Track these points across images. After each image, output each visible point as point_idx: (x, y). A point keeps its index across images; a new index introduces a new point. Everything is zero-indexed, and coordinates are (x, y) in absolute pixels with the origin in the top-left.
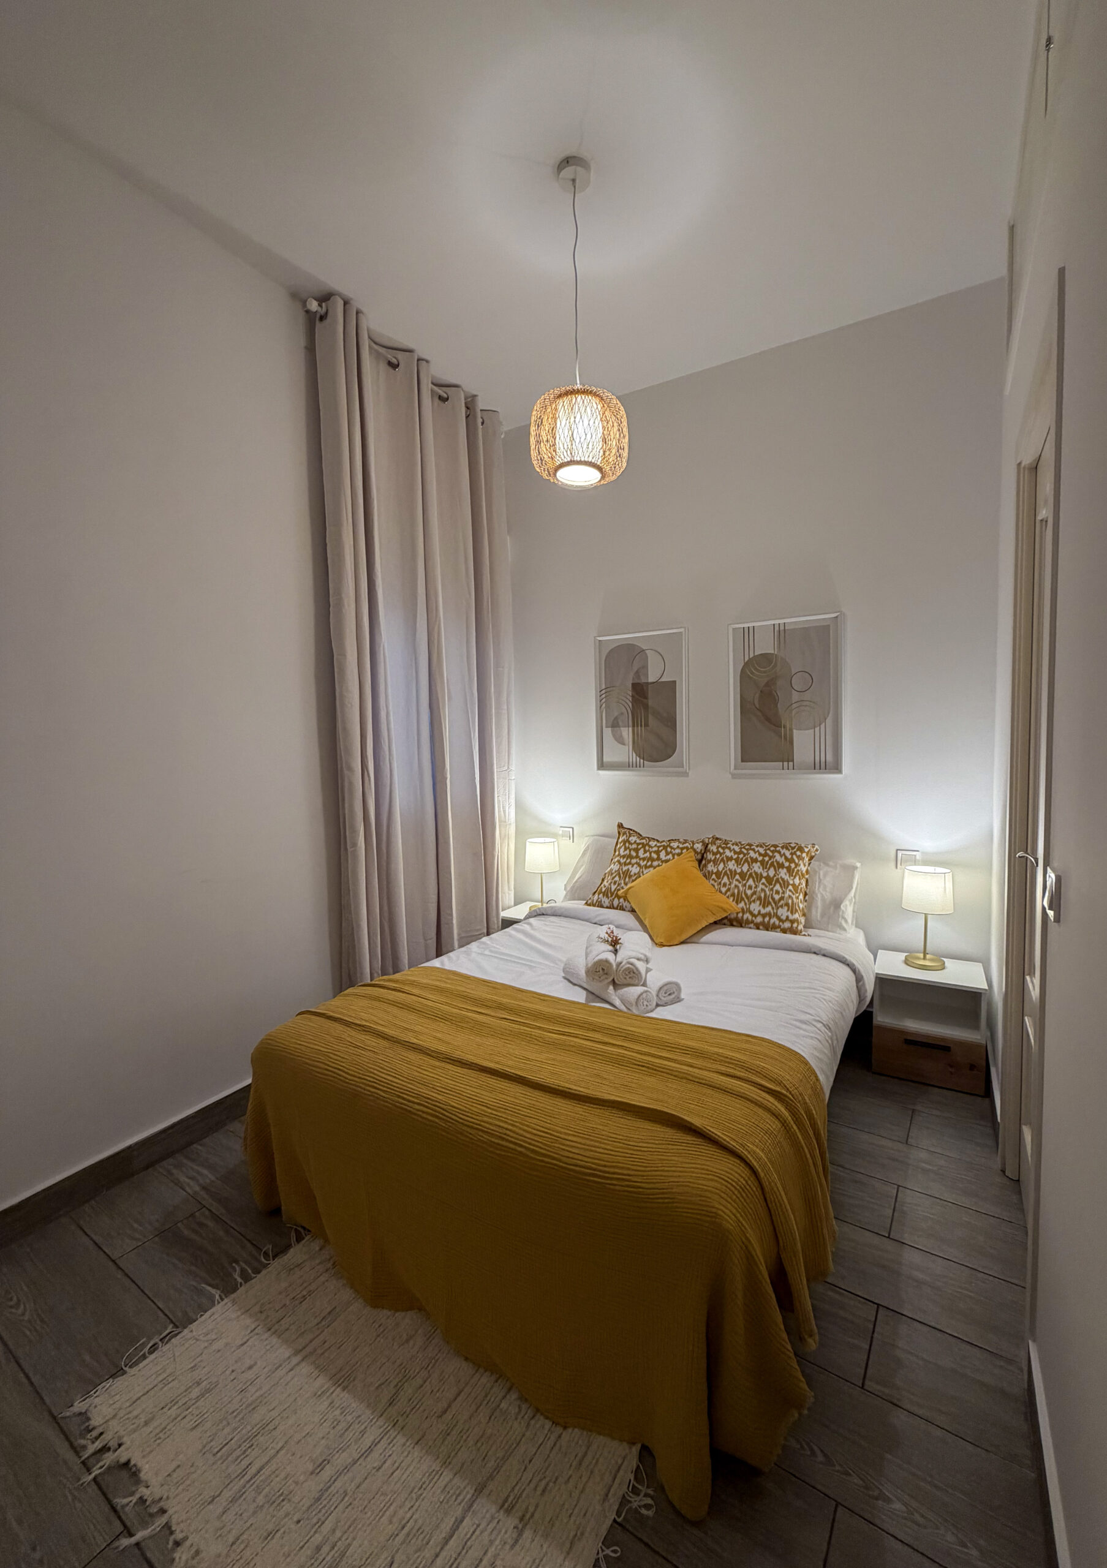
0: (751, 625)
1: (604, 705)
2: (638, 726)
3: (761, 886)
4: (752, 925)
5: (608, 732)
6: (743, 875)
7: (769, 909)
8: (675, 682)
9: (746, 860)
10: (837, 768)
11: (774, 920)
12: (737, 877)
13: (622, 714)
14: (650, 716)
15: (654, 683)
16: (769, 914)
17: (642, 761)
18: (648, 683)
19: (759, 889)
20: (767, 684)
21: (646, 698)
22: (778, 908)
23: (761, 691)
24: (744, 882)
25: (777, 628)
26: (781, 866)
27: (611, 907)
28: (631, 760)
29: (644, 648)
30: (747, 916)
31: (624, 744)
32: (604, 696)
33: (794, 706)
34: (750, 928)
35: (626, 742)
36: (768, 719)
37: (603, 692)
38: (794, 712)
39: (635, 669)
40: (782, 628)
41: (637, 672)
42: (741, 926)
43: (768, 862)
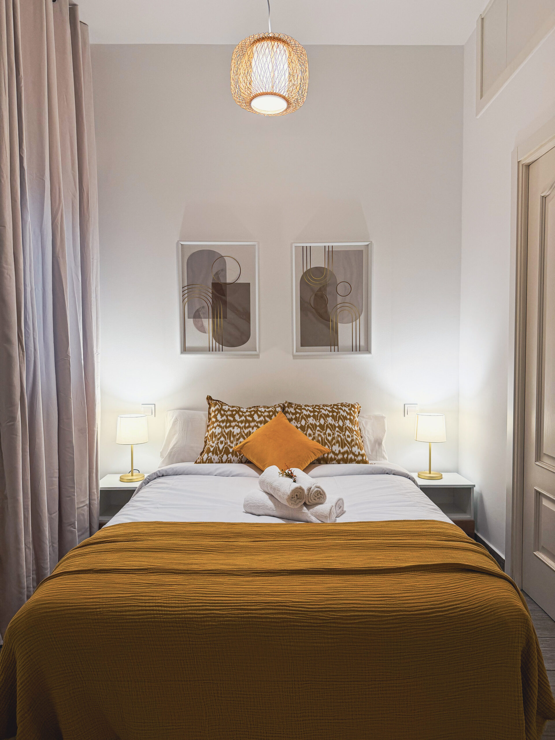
0: (308, 245)
1: (186, 300)
2: (217, 318)
3: (337, 434)
4: (335, 462)
5: (190, 322)
6: (321, 426)
7: (346, 448)
8: (249, 284)
9: (321, 416)
10: (367, 349)
11: (351, 456)
12: (318, 428)
13: (203, 307)
14: (228, 311)
15: (232, 283)
16: (347, 452)
17: (221, 346)
18: (226, 284)
19: (336, 435)
20: (320, 290)
21: (224, 295)
22: (352, 447)
23: (316, 295)
24: (324, 432)
25: (327, 249)
26: (345, 418)
27: (221, 462)
28: (211, 345)
29: (223, 256)
30: (331, 455)
31: (205, 332)
32: (186, 292)
33: (339, 306)
34: (333, 464)
35: (207, 331)
36: (321, 316)
37: (186, 288)
38: (338, 311)
39: (215, 271)
40: (330, 249)
41: (217, 274)
42: (327, 463)
43: (336, 416)
